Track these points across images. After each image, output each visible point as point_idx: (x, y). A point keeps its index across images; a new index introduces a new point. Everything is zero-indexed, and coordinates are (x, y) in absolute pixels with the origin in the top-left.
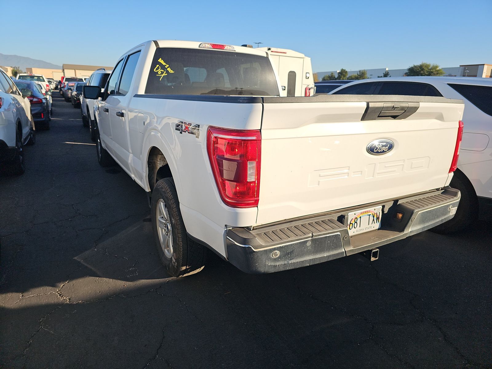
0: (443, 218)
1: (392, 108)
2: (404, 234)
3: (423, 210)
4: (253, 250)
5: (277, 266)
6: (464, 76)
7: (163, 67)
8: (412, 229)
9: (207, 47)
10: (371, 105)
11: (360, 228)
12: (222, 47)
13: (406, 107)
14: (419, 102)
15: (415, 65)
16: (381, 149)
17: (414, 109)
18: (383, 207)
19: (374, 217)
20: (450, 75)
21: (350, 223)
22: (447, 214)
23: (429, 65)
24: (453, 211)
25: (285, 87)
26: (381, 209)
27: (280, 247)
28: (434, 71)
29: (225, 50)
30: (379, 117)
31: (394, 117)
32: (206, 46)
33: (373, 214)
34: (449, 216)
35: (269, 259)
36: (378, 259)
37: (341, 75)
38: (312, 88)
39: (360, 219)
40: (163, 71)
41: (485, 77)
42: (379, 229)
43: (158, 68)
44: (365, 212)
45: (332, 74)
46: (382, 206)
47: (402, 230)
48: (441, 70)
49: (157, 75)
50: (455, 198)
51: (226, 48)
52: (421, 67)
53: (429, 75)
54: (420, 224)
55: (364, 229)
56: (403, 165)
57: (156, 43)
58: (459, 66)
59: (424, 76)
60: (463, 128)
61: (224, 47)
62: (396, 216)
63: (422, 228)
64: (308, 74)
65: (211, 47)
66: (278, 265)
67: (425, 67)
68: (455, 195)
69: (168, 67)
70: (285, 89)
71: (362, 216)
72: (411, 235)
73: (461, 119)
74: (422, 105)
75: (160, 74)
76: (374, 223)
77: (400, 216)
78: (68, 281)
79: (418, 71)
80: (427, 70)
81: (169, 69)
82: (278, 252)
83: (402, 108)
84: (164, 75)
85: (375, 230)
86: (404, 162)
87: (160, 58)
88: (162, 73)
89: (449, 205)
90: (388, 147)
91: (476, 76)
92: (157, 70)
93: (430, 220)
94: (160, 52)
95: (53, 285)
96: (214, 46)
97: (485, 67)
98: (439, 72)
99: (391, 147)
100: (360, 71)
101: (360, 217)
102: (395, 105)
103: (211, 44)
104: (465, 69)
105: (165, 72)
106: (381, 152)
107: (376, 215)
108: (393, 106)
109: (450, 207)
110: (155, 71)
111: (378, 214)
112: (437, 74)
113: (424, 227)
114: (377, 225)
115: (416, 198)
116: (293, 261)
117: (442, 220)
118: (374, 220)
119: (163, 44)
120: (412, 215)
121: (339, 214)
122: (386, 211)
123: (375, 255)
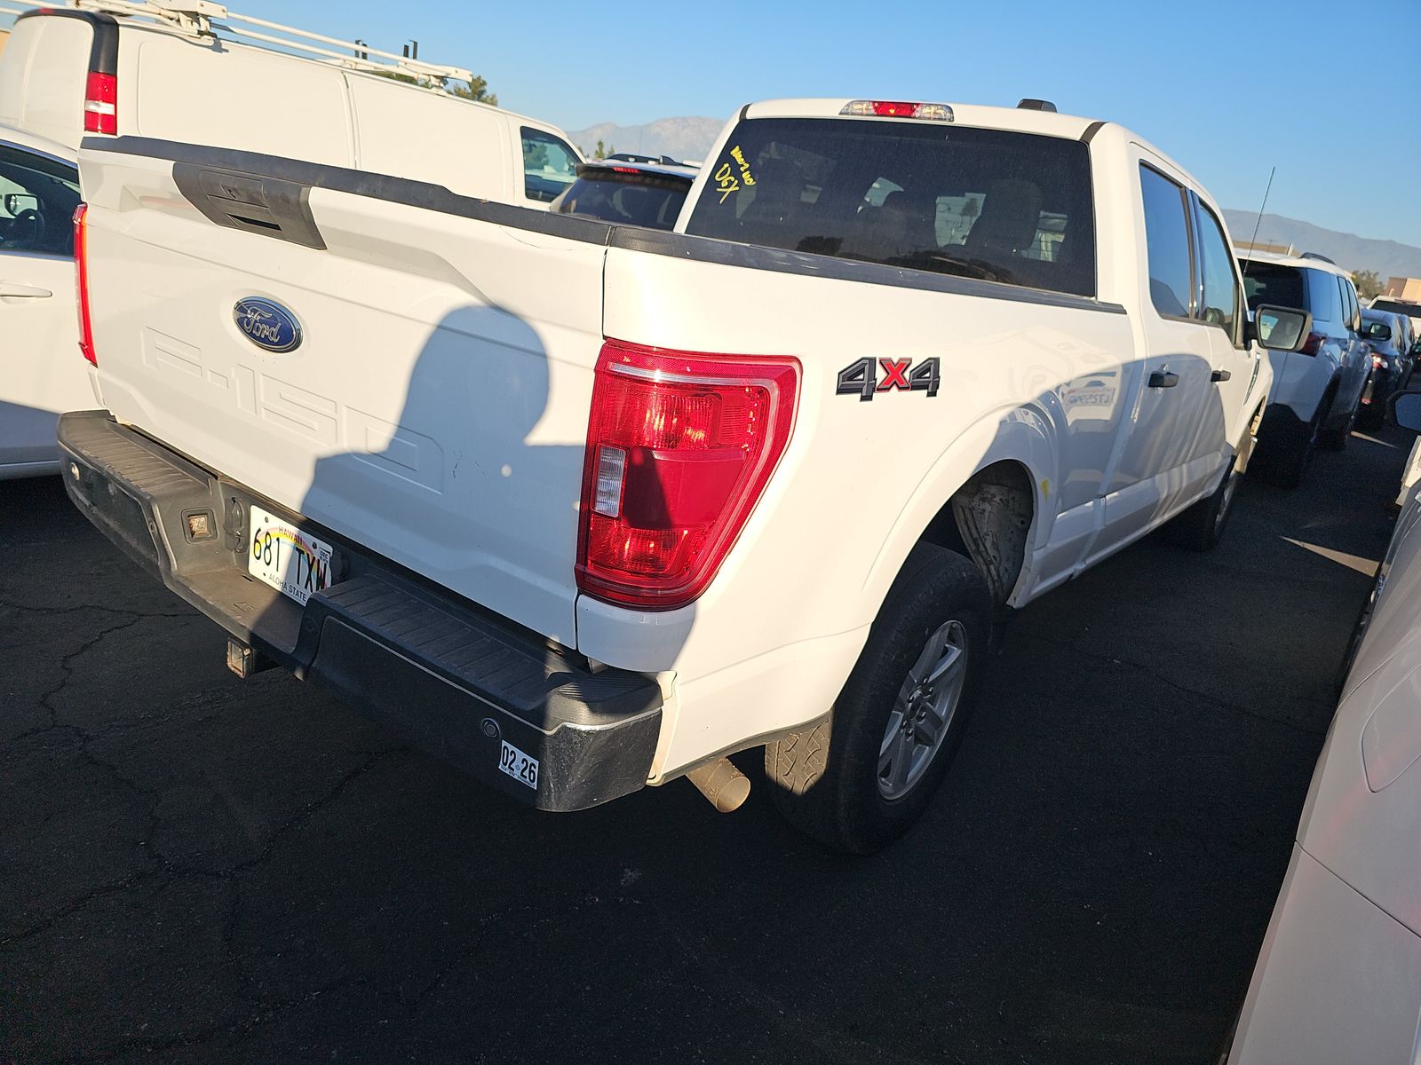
7: (736, 170)
12: (907, 108)
19: (310, 567)
21: (255, 539)
26: (329, 558)
29: (917, 117)
30: (231, 217)
32: (860, 109)
33: (308, 556)
40: (733, 179)
43: (726, 171)
44: (290, 535)
49: (719, 190)
51: (922, 112)
61: (914, 110)
65: (873, 112)
69: (746, 170)
71: (282, 542)
76: (312, 589)
81: (746, 176)
84: (732, 189)
86: (335, 411)
87: (737, 148)
88: (730, 184)
90: (278, 326)
92: (721, 175)
96: (882, 108)
101: (278, 541)
103: (874, 102)
105: (736, 182)
106: (261, 339)
107: (315, 564)
110: (717, 179)
111: (321, 567)
119: (755, 110)
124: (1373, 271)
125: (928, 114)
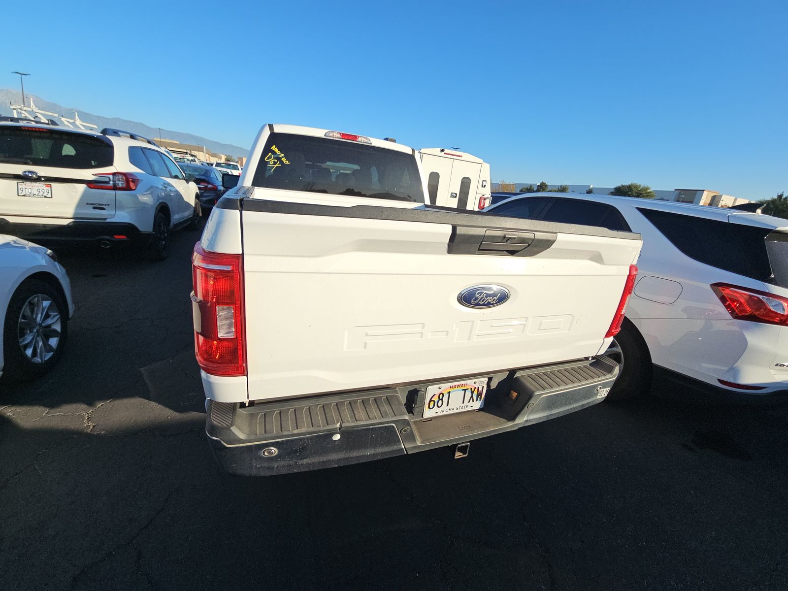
0: (585, 402)
1: (501, 238)
2: (515, 424)
3: (550, 392)
4: (225, 446)
5: (275, 468)
6: (678, 201)
7: (277, 156)
8: (528, 417)
9: (336, 136)
10: (460, 231)
11: (448, 407)
12: (354, 137)
13: (531, 239)
14: (556, 233)
15: (623, 185)
16: (484, 299)
17: (548, 244)
18: (490, 379)
19: (472, 393)
20: (662, 199)
21: (431, 401)
22: (593, 397)
23: (639, 186)
24: (603, 393)
25: (456, 194)
26: (486, 382)
27: (278, 442)
28: (644, 192)
29: (358, 141)
30: (479, 250)
31: (512, 253)
32: (334, 135)
33: (471, 389)
34: (595, 400)
35: (258, 459)
36: (466, 457)
37: (541, 188)
38: (487, 198)
39: (448, 395)
40: (276, 161)
41: (702, 205)
42: (479, 410)
43: (270, 157)
44: (459, 386)
45: (531, 186)
46: (488, 378)
47: (513, 418)
48: (652, 192)
49: (268, 165)
50: (609, 376)
51: (359, 139)
52: (630, 188)
53: (638, 196)
54: (543, 410)
55: (455, 409)
56: (525, 325)
57: (271, 127)
58: (674, 190)
59: (632, 197)
60: (637, 276)
61: (357, 138)
62: (508, 394)
63: (547, 416)
64: (484, 183)
65: (341, 137)
66: (277, 467)
67: (634, 188)
68: (610, 370)
69: (282, 157)
70: (456, 197)
71: (453, 392)
72: (526, 425)
73: (635, 263)
74: (561, 237)
75: (272, 164)
76: (473, 401)
77: (515, 394)
78: (111, 400)
79: (625, 191)
80: (637, 191)
81: (284, 159)
82: (274, 450)
83: (523, 241)
84: (277, 165)
85: (474, 410)
86: (526, 321)
87: (274, 146)
88: (275, 163)
89: (597, 386)
90: (498, 297)
91: (691, 202)
92: (268, 159)
93: (561, 405)
94: (275, 138)
95: (90, 404)
96: (344, 136)
97: (705, 193)
98: (649, 194)
99: (502, 298)
100: (561, 186)
101: (449, 393)
102: (508, 234)
103: (340, 133)
104: (680, 194)
105: (279, 162)
106: (484, 305)
107: (476, 390)
108: (503, 235)
109: (599, 388)
110: (266, 160)
111: (480, 389)
112: (647, 196)
113: (551, 415)
114: (477, 405)
115: (547, 369)
116: (305, 461)
117: (582, 406)
118: (472, 397)
119: (278, 129)
120: (531, 399)
121: (412, 388)
122: (494, 385)
123: (463, 450)
124: (231, 155)
125: (361, 140)
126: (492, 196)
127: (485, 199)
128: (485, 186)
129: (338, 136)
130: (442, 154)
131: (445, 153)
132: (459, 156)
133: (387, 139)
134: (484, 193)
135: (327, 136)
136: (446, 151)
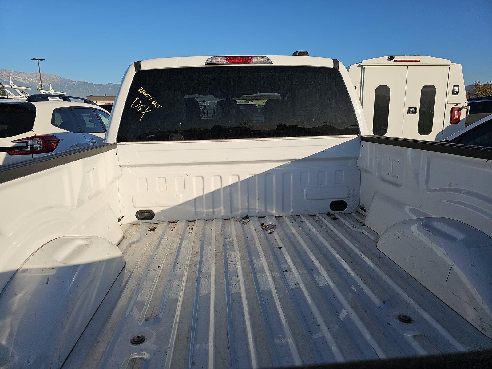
7: (145, 100)
9: (221, 62)
12: (247, 59)
25: (416, 109)
29: (253, 63)
32: (218, 61)
38: (463, 108)
40: (145, 106)
43: (137, 103)
49: (135, 113)
51: (254, 60)
57: (137, 65)
64: (456, 89)
65: (228, 62)
69: (153, 100)
70: (415, 112)
75: (140, 111)
81: (154, 103)
84: (146, 111)
87: (142, 87)
88: (144, 109)
92: (134, 105)
94: (142, 78)
96: (231, 59)
103: (226, 57)
105: (148, 107)
110: (132, 107)
125: (256, 61)
126: (469, 104)
127: (460, 109)
128: (457, 93)
129: (225, 61)
130: (392, 62)
131: (395, 61)
132: (415, 61)
133: (295, 54)
134: (457, 102)
135: (209, 64)
136: (396, 58)
